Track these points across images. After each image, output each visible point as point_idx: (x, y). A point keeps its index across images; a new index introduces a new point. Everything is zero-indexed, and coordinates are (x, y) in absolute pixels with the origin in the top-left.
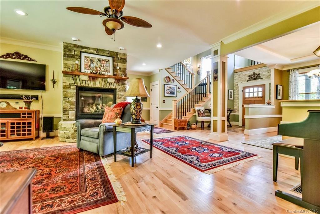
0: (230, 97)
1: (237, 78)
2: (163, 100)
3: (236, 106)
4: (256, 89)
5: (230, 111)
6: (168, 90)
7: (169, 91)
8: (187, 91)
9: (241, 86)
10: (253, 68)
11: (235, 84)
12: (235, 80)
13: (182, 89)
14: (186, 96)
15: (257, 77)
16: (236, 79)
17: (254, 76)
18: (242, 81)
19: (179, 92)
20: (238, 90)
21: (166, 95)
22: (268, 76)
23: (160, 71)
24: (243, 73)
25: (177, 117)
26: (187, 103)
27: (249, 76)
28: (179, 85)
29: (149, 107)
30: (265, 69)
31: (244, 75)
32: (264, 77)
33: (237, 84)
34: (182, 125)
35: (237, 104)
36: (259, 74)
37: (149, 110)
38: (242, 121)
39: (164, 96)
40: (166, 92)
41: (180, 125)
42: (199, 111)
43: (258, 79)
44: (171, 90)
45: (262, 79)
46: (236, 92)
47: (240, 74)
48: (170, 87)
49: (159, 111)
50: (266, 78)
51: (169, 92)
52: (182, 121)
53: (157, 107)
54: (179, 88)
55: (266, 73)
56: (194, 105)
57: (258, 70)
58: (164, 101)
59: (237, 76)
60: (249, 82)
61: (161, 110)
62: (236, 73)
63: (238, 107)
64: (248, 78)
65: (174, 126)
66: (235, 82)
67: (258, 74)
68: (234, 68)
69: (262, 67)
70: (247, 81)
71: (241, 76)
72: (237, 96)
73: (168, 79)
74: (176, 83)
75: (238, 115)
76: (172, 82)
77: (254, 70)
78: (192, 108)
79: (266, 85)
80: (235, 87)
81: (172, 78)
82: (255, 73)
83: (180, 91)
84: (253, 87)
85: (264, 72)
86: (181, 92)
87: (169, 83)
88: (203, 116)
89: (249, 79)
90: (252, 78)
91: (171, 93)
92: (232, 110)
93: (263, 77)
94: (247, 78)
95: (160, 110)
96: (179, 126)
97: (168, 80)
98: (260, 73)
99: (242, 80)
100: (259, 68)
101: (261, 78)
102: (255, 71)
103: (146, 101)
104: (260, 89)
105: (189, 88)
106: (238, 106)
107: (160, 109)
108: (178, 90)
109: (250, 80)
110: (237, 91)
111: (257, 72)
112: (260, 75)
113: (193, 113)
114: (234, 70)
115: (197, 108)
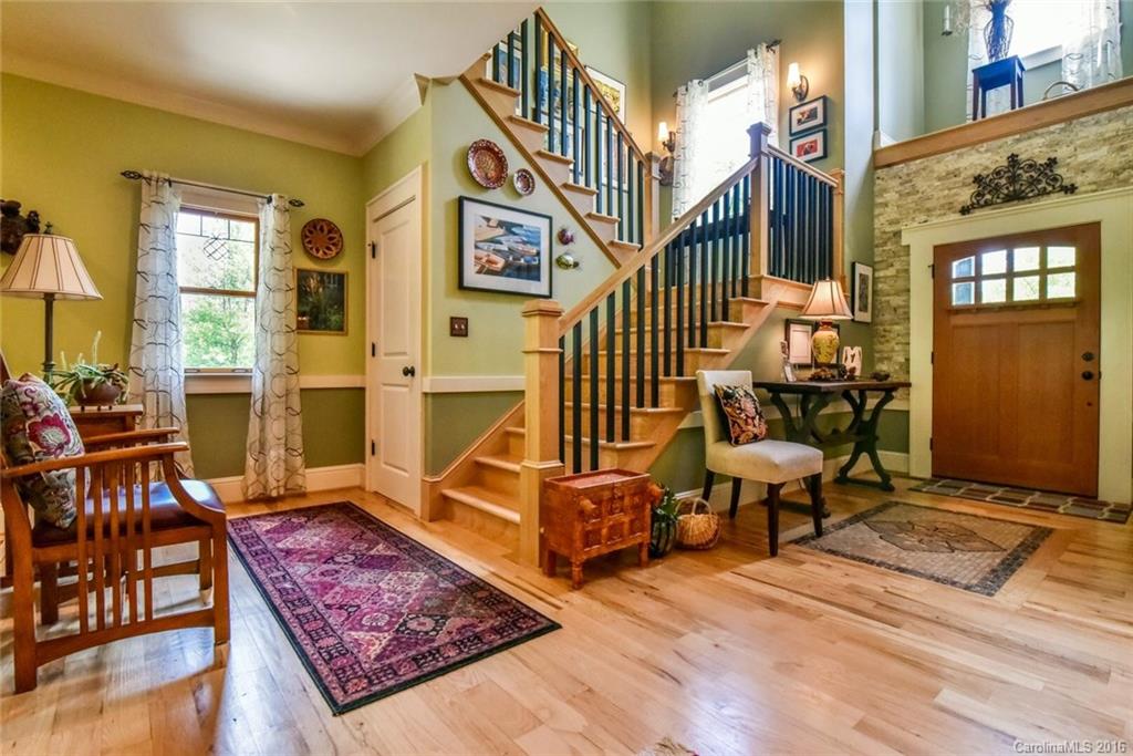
0: (860, 310)
1: (891, 196)
2: (453, 320)
3: (889, 359)
4: (1027, 257)
5: (883, 394)
6: (492, 241)
7: (498, 252)
8: (618, 266)
9: (920, 242)
10: (1005, 130)
11: (877, 233)
12: (877, 211)
13: (583, 248)
14: (611, 297)
15: (1033, 182)
16: (886, 205)
17: (1013, 179)
18: (928, 210)
19: (567, 266)
20: (898, 266)
21: (472, 277)
22: (1116, 173)
23: (423, 91)
24: (936, 167)
25: (562, 460)
26: (619, 340)
27: (978, 179)
28: (564, 220)
29: (361, 368)
30: (1095, 129)
31: (939, 179)
32: (1091, 176)
33: (897, 234)
34: (615, 530)
35: (893, 350)
36: (1052, 162)
37: (362, 389)
38: (931, 448)
39: (461, 286)
40: (478, 258)
41: (597, 532)
42: (723, 399)
43: (1044, 193)
44: (508, 243)
45: (1071, 189)
46: (886, 277)
47: (917, 172)
48: (501, 224)
49: (419, 399)
50: (1099, 186)
51: (500, 263)
52: (612, 499)
53: (409, 372)
54: (565, 239)
55: (1105, 149)
56: (680, 353)
57: (1039, 141)
58: (459, 327)
59: (894, 183)
60: (977, 213)
61: (435, 395)
62: (889, 166)
63: (906, 366)
64: (973, 189)
65: (543, 539)
66: (877, 224)
67: (1043, 161)
68: (875, 139)
69: (1069, 120)
70: (965, 211)
71: (921, 184)
72: (896, 301)
73: (491, 164)
74: (542, 198)
75: (908, 412)
76: (519, 185)
77: (1010, 140)
78: (667, 373)
79: (1103, 225)
80: (878, 251)
81: (515, 163)
82: (1022, 157)
83: (570, 259)
84: (1009, 241)
85: (1082, 146)
86: (576, 265)
87: (498, 195)
88: (756, 438)
89: (979, 194)
90: (997, 188)
91: (507, 265)
92: (895, 387)
93: (1078, 180)
94: (965, 195)
95: (426, 394)
96: (587, 544)
97: (492, 174)
98: (1061, 153)
99: (929, 204)
100: (1052, 128)
101: (1066, 183)
102: (1021, 145)
103: (341, 328)
104: (1064, 255)
105: (625, 241)
106: (902, 359)
107: (427, 382)
108: (559, 250)
109: (987, 204)
110: (891, 272)
111: (1033, 149)
112: (1059, 171)
113: (680, 416)
114: (875, 154)
115: (711, 379)
